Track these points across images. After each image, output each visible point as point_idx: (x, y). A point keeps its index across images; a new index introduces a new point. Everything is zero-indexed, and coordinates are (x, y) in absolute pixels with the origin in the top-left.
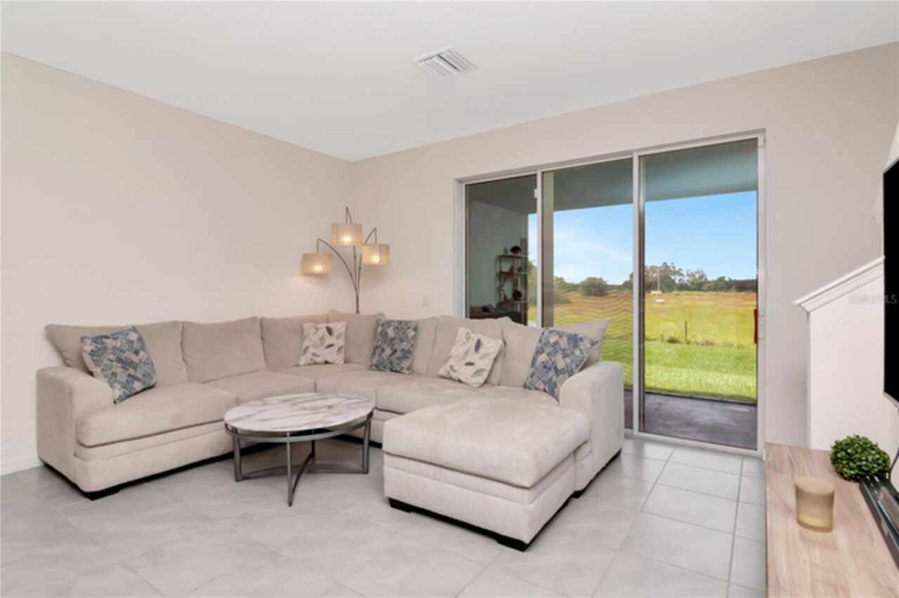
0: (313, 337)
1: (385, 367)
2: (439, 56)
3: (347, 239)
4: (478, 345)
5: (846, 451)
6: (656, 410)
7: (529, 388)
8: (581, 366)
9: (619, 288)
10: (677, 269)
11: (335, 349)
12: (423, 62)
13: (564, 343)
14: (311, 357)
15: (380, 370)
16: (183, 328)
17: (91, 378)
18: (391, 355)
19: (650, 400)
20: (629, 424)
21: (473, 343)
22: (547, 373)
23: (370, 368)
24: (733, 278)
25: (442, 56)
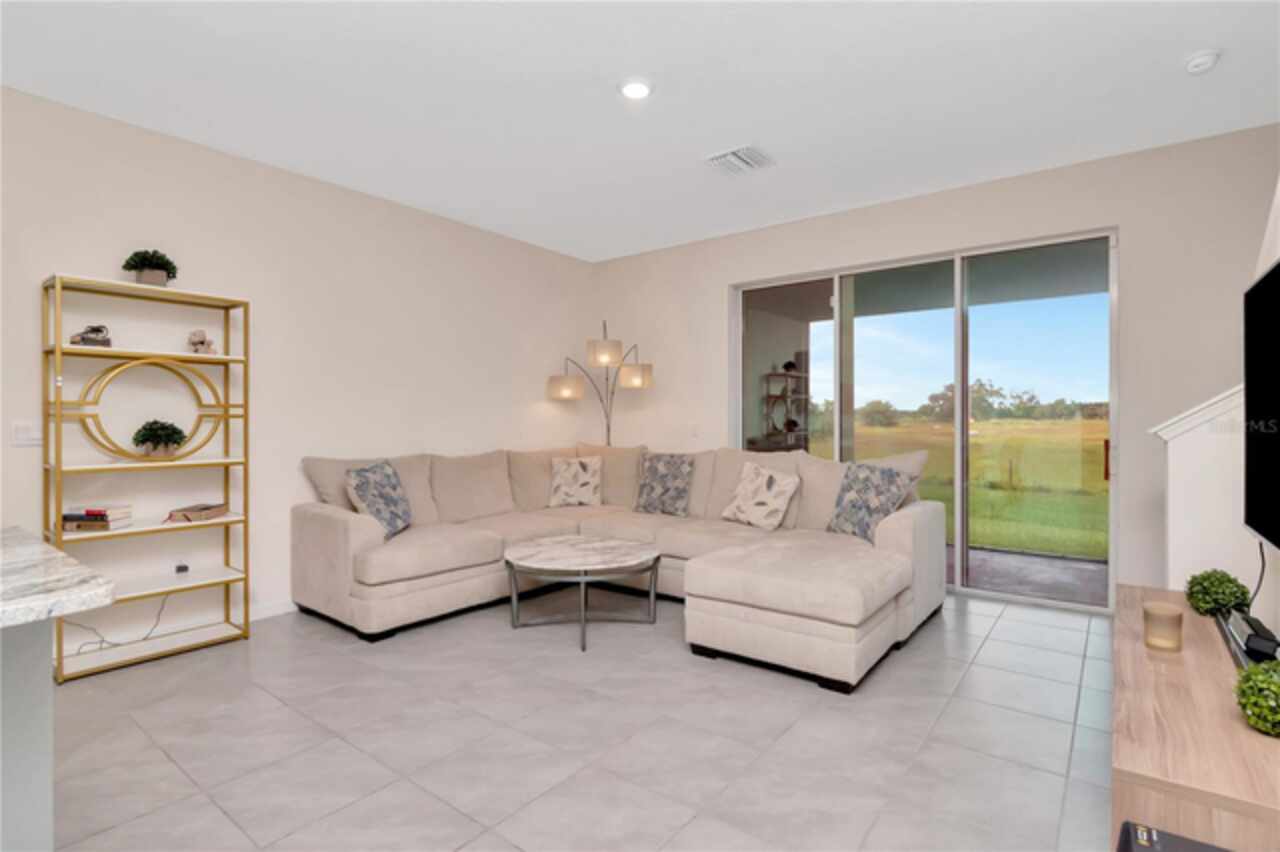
0: (564, 474)
1: (655, 509)
2: (734, 154)
3: (604, 359)
4: (771, 482)
5: (1201, 584)
6: (980, 566)
7: (835, 531)
8: (897, 505)
9: (913, 415)
10: (996, 388)
11: (590, 488)
12: (715, 162)
13: (876, 478)
14: (564, 497)
15: (648, 512)
16: (432, 463)
17: (354, 514)
18: (663, 494)
19: (975, 557)
20: (951, 580)
21: (763, 480)
22: (856, 513)
23: (637, 509)
24: (1077, 401)
25: (739, 154)
